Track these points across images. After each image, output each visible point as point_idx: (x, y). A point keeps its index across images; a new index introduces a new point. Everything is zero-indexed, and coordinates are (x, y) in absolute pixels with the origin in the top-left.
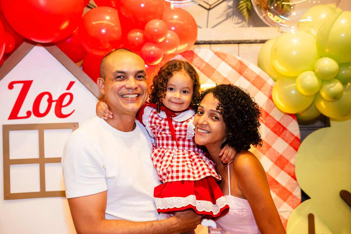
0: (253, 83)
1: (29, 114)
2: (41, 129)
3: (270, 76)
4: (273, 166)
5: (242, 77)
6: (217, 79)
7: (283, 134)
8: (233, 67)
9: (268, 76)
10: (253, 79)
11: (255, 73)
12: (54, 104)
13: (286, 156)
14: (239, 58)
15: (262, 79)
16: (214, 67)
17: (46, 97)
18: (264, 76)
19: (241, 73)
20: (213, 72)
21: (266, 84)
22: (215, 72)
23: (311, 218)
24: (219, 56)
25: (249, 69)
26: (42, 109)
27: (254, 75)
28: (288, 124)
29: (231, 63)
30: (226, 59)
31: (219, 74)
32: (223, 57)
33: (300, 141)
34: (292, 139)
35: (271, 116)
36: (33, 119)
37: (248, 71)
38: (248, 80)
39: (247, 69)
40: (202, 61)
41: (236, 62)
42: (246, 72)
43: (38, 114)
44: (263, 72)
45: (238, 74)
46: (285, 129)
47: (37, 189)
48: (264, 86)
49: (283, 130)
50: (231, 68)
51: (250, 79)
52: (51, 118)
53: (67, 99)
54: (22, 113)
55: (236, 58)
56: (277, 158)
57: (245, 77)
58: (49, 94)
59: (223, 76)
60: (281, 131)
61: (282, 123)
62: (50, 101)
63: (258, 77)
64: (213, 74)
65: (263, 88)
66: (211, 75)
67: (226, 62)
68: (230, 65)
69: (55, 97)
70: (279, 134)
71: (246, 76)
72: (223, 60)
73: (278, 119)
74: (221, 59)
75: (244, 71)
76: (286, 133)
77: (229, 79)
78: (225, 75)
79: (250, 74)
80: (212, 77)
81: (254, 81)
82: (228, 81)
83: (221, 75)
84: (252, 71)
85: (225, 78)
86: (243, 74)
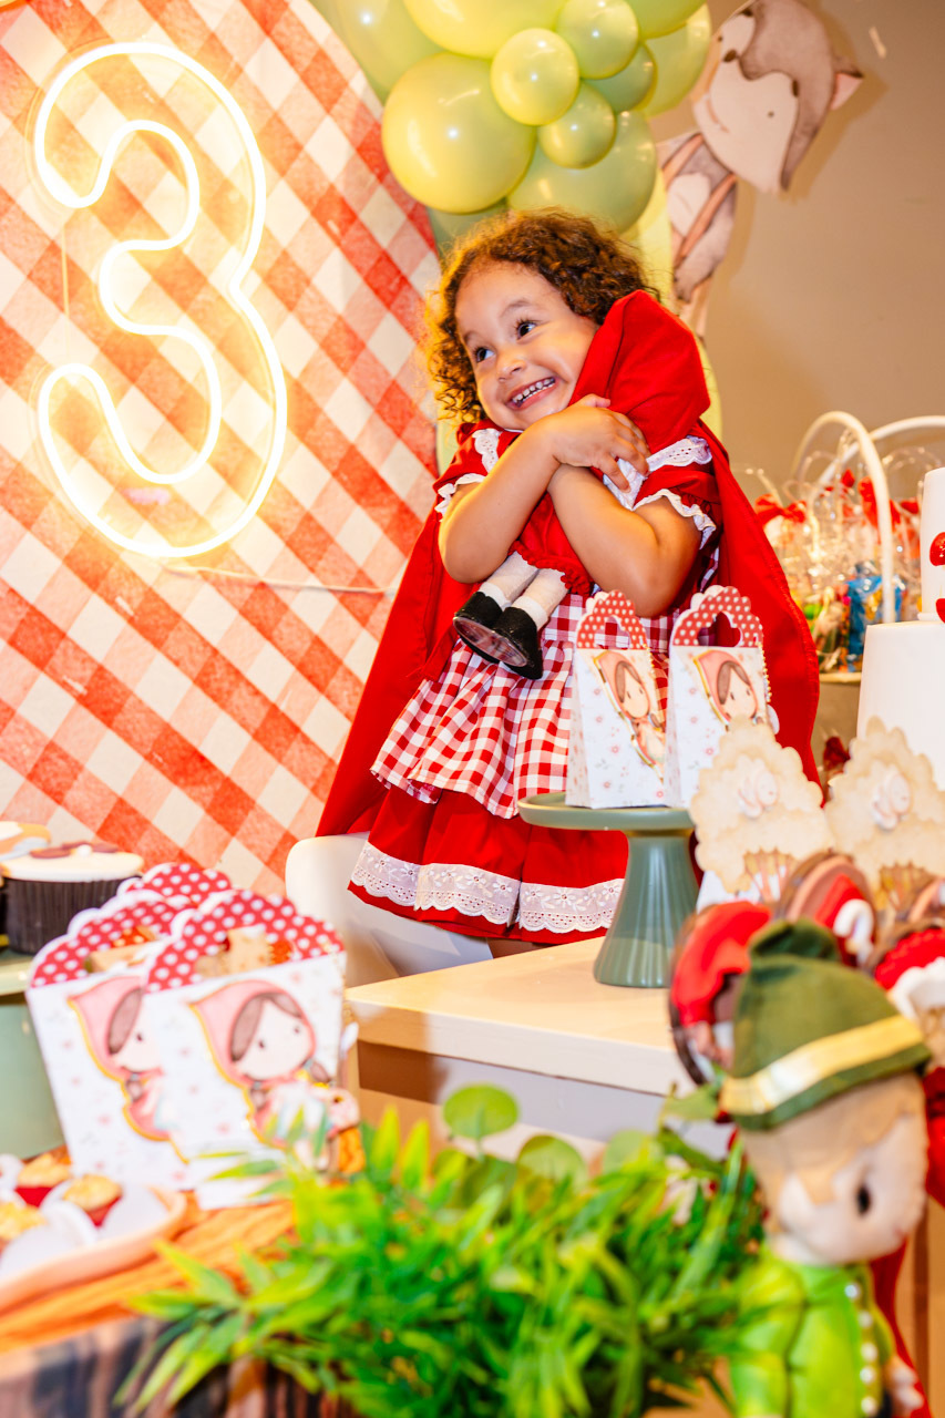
0: (305, 78)
3: (359, 63)
4: (370, 421)
5: (268, 42)
6: (184, 31)
7: (399, 301)
10: (305, 62)
11: (311, 38)
13: (409, 387)
15: (334, 70)
18: (341, 57)
19: (265, 23)
21: (346, 92)
25: (292, 14)
27: (309, 44)
28: (414, 266)
35: (362, 226)
37: (289, 24)
38: (292, 62)
39: (286, 14)
42: (280, 27)
44: (337, 41)
45: (255, 27)
46: (404, 280)
48: (341, 100)
49: (400, 287)
51: (296, 57)
56: (383, 391)
57: (281, 48)
59: (203, 23)
60: (393, 287)
61: (396, 258)
63: (321, 56)
65: (337, 108)
70: (389, 297)
71: (283, 41)
73: (384, 241)
75: (275, 20)
76: (407, 299)
77: (226, 43)
78: (213, 22)
79: (297, 38)
80: (165, 16)
81: (308, 70)
82: (223, 50)
83: (197, 16)
84: (300, 24)
85: (213, 36)
86: (273, 32)
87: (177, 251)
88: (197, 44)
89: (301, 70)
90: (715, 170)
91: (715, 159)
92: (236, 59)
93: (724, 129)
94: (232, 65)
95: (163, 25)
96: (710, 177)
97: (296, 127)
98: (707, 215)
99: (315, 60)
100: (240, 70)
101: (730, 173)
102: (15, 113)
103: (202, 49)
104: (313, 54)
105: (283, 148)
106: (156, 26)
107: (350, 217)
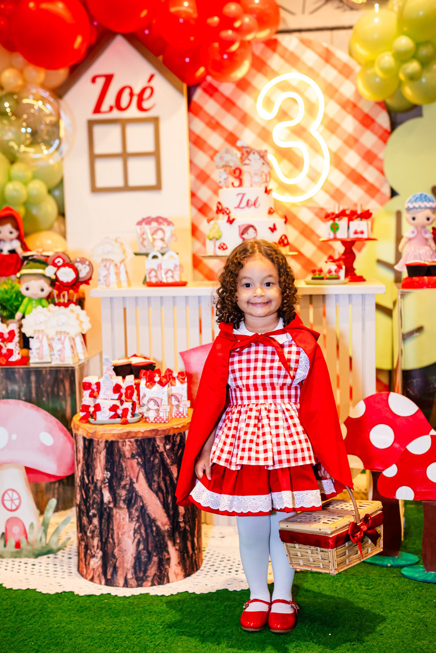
0: (339, 71)
1: (111, 108)
2: (123, 123)
3: (360, 64)
4: (360, 161)
5: (328, 65)
8: (319, 55)
9: (356, 64)
10: (340, 67)
12: (135, 99)
13: (375, 151)
14: (326, 46)
15: (350, 67)
17: (127, 92)
18: (352, 63)
19: (327, 60)
22: (300, 61)
23: (399, 214)
25: (336, 56)
26: (124, 103)
27: (341, 62)
28: (377, 115)
30: (312, 45)
31: (304, 63)
33: (390, 133)
34: (381, 132)
35: (359, 108)
36: (116, 114)
37: (334, 59)
38: (336, 69)
39: (334, 56)
40: (286, 49)
41: (323, 49)
42: (332, 61)
43: (120, 108)
44: (351, 60)
45: (324, 62)
46: (373, 121)
47: (120, 183)
48: (352, 75)
49: (371, 122)
50: (317, 56)
51: (337, 67)
52: (133, 112)
53: (148, 92)
54: (105, 107)
55: (322, 45)
56: (365, 153)
57: (332, 65)
58: (131, 88)
59: (308, 66)
60: (369, 123)
61: (371, 115)
62: (131, 94)
63: (346, 66)
64: (298, 64)
65: (350, 77)
68: (316, 52)
69: (137, 91)
70: (367, 126)
71: (333, 63)
73: (366, 111)
75: (330, 59)
76: (374, 126)
86: (330, 62)
87: (298, 125)
97: (336, 85)
104: (343, 65)
105: (331, 91)
107: (355, 106)
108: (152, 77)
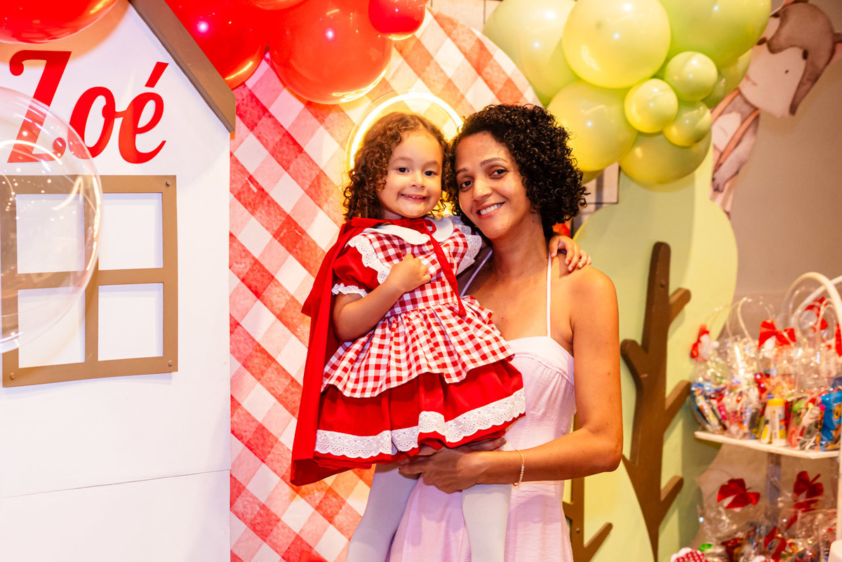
0: (498, 96)
3: (530, 83)
5: (480, 79)
6: (434, 81)
8: (465, 54)
9: (527, 82)
10: (499, 87)
11: (504, 73)
12: (117, 124)
14: (479, 34)
15: (516, 88)
16: (431, 51)
18: (520, 80)
19: (479, 69)
20: (428, 64)
22: (432, 62)
24: (442, 26)
25: (495, 61)
27: (502, 76)
29: (463, 44)
30: (455, 32)
32: (450, 27)
38: (492, 87)
39: (492, 61)
41: (473, 43)
42: (488, 69)
44: (518, 72)
45: (473, 71)
50: (462, 57)
51: (495, 85)
52: (112, 161)
55: (473, 34)
57: (486, 81)
59: (445, 75)
62: (109, 113)
63: (509, 82)
64: (428, 69)
66: (424, 70)
67: (454, 40)
68: (460, 48)
69: (122, 105)
71: (488, 77)
72: (449, 35)
74: (445, 31)
75: (485, 66)
77: (456, 84)
78: (450, 73)
79: (496, 74)
80: (425, 74)
81: (501, 91)
82: (455, 87)
83: (442, 71)
84: (499, 66)
85: (450, 81)
86: (483, 73)
88: (440, 87)
89: (497, 91)
90: (746, 109)
91: (747, 102)
92: (461, 91)
93: (754, 84)
94: (459, 95)
95: (423, 80)
96: (742, 113)
98: (738, 136)
99: (505, 84)
100: (463, 97)
101: (756, 109)
102: (341, 139)
103: (443, 89)
104: (504, 81)
106: (419, 81)
108: (160, 68)
